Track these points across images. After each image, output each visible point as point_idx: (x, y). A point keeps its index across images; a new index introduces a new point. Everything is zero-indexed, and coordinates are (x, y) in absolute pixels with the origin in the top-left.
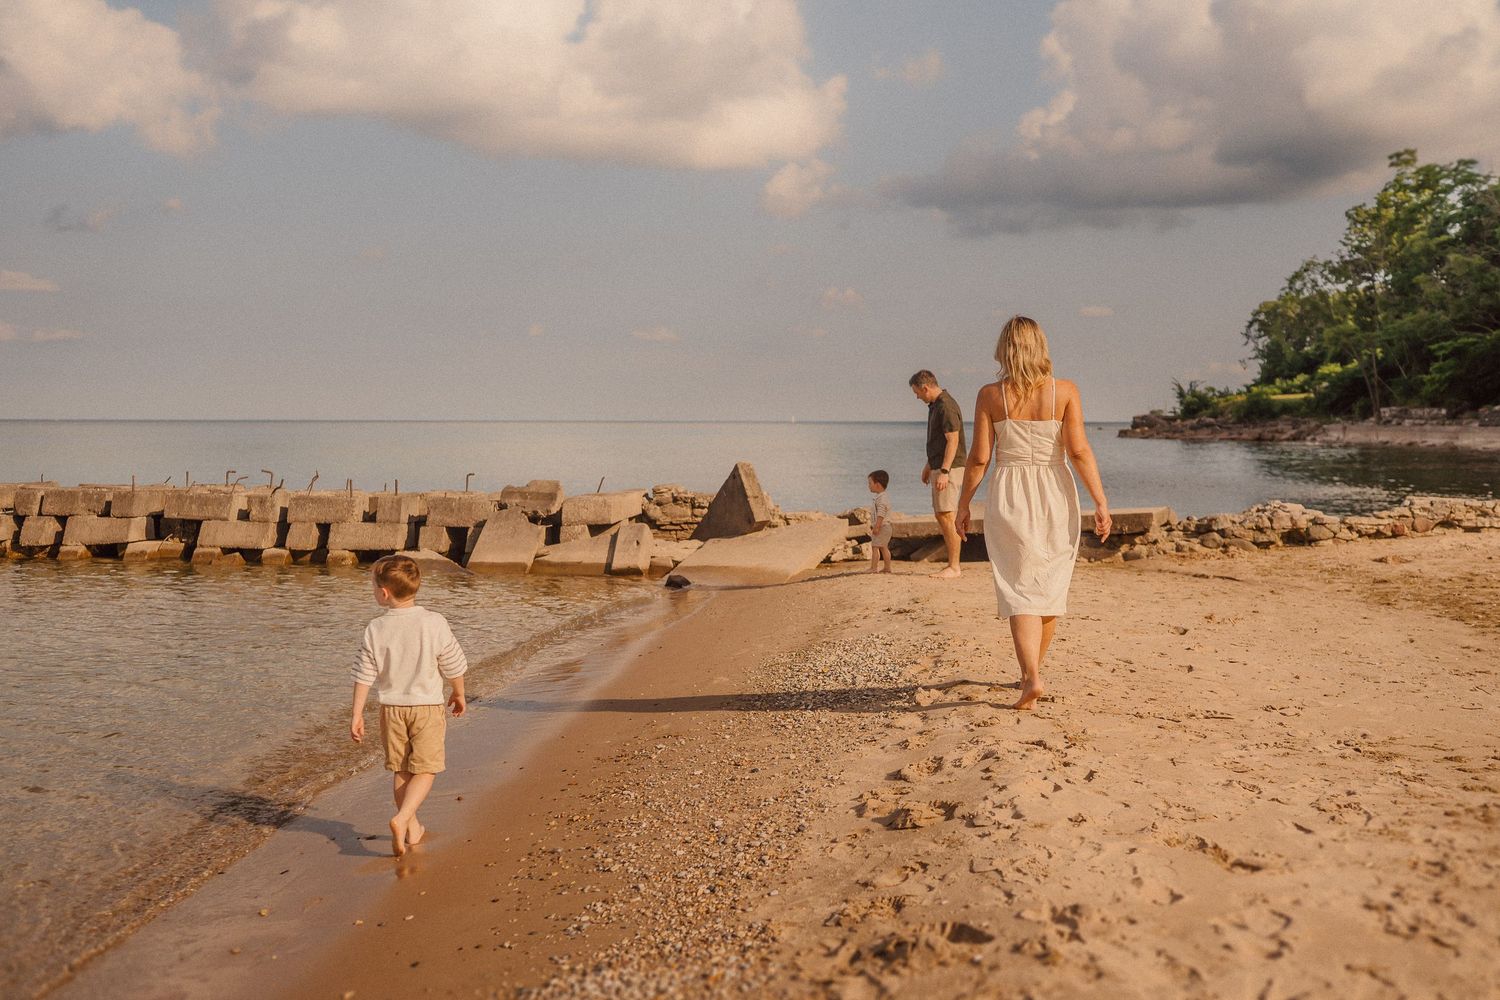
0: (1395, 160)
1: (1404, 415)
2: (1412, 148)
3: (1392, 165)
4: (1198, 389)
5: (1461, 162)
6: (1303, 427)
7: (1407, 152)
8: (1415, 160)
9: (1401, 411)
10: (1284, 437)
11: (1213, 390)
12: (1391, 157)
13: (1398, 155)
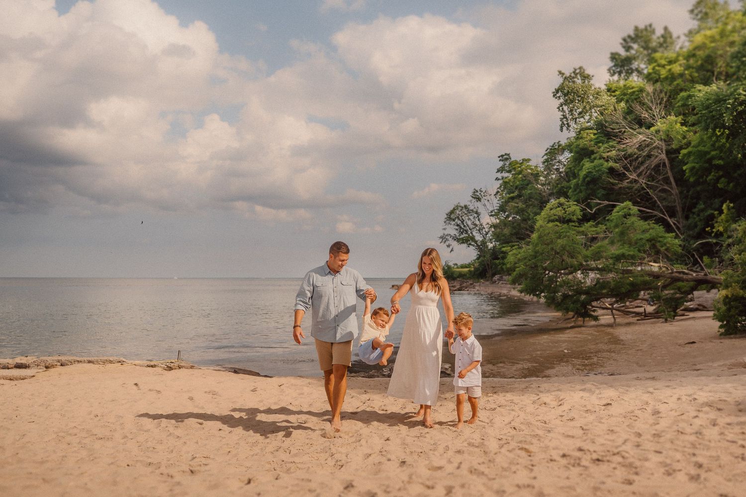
0: (501, 158)
1: (500, 279)
2: (508, 153)
3: (500, 160)
4: (449, 264)
5: (523, 160)
6: (465, 285)
7: (506, 154)
8: (510, 158)
9: (500, 277)
10: (455, 289)
11: (456, 264)
12: (499, 157)
13: (502, 156)
